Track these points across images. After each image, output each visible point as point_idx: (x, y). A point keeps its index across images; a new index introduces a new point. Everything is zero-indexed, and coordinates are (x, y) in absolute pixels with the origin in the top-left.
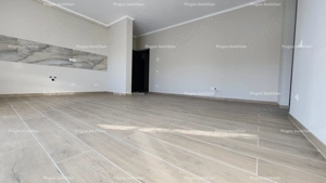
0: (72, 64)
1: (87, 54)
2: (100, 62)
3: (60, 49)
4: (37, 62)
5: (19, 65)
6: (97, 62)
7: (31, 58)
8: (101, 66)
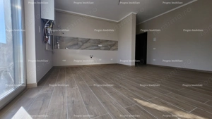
0: (99, 48)
1: (107, 41)
2: (114, 45)
3: (95, 40)
4: (85, 49)
5: (79, 51)
6: (112, 45)
7: (83, 47)
8: (114, 48)
